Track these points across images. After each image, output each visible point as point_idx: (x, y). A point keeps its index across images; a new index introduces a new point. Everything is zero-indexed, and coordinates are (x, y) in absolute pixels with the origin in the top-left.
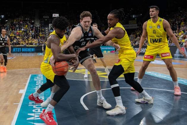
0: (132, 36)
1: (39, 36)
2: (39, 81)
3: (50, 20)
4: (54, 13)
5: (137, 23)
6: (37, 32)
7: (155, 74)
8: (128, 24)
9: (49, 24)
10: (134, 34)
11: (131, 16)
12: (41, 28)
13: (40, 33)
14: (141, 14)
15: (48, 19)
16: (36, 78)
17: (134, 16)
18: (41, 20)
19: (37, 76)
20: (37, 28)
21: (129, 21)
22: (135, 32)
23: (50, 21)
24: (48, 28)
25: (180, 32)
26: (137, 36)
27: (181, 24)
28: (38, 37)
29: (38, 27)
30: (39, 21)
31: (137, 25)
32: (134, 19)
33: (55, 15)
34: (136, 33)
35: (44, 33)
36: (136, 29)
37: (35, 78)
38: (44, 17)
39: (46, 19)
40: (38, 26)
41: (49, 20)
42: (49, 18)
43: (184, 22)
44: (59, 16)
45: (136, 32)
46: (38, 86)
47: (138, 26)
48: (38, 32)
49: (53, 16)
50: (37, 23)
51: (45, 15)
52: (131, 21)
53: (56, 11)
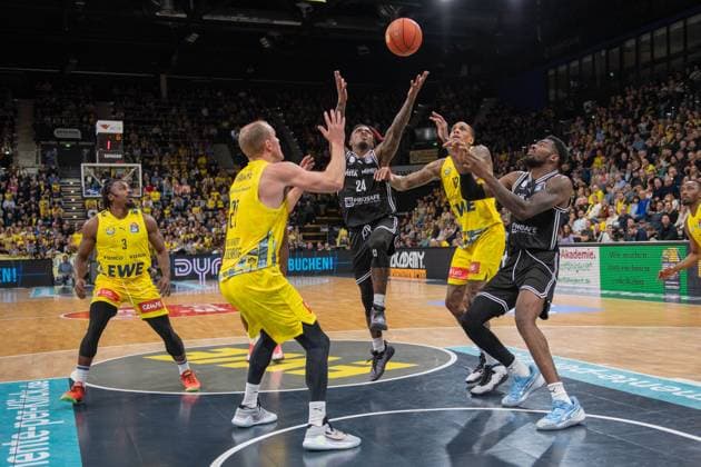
1: (38, 216)
2: (28, 410)
3: (87, 147)
4: (101, 119)
6: (26, 198)
9: (82, 165)
11: (418, 132)
13: (42, 203)
15: (77, 140)
16: (18, 398)
17: (428, 134)
18: (46, 148)
19: (20, 390)
20: (29, 179)
21: (411, 153)
22: (433, 194)
23: (86, 151)
24: (78, 181)
25: (591, 192)
26: (439, 211)
27: (595, 165)
28: (34, 220)
29: (34, 178)
30: (36, 150)
32: (428, 145)
33: (105, 126)
35: (59, 203)
37: (12, 398)
38: (58, 133)
39: (68, 140)
40: (34, 171)
41: (83, 147)
42: (79, 136)
43: (603, 158)
44: (125, 128)
45: (438, 194)
46: (26, 429)
48: (33, 199)
49: (100, 129)
50: (29, 158)
51: (62, 126)
52: (419, 152)
53: (112, 110)
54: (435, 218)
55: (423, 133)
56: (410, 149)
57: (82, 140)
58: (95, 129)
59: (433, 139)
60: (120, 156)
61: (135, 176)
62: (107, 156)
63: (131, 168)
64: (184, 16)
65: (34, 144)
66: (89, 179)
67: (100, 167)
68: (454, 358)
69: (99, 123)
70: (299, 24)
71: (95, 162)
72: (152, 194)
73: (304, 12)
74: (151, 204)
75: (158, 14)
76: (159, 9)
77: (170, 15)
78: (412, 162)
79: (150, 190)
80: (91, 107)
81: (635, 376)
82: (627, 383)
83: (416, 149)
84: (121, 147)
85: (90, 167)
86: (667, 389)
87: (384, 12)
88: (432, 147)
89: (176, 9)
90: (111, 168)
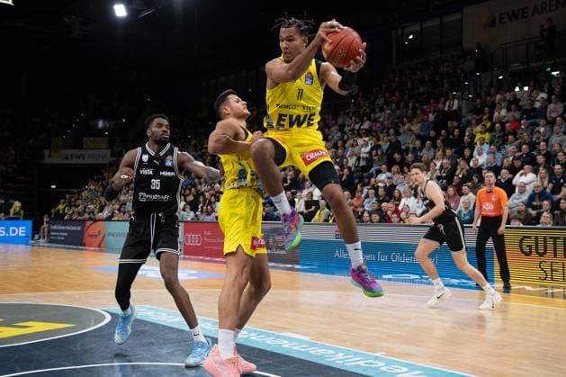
0: (92, 187)
5: (110, 147)
7: (150, 313)
8: (82, 148)
10: (98, 180)
11: (92, 123)
14: (124, 120)
17: (101, 124)
21: (85, 139)
22: (102, 174)
31: (109, 151)
32: (100, 133)
34: (104, 179)
36: (105, 165)
45: (106, 175)
47: (112, 155)
52: (92, 139)
55: (97, 124)
56: (85, 136)
59: (105, 129)
68: (108, 318)
78: (85, 146)
81: (255, 332)
82: (248, 338)
83: (91, 136)
86: (278, 342)
87: (67, 20)
88: (104, 136)
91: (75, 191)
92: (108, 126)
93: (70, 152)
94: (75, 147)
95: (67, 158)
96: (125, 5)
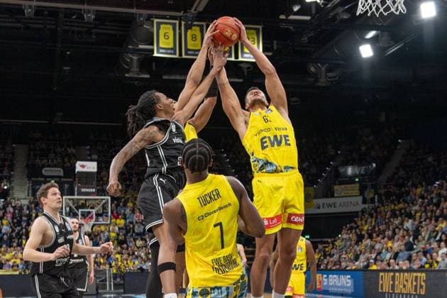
0: (345, 236)
3: (67, 182)
4: (79, 160)
5: (362, 193)
6: (19, 224)
8: (333, 196)
9: (64, 197)
10: (351, 228)
11: (342, 170)
12: (34, 211)
14: (374, 165)
15: (60, 177)
17: (349, 171)
18: (35, 184)
20: (21, 208)
21: (336, 187)
22: (356, 223)
23: (67, 185)
26: (360, 238)
29: (25, 208)
30: (28, 185)
31: (360, 199)
32: (350, 180)
33: (83, 166)
34: (358, 227)
36: (357, 212)
38: (45, 172)
39: (53, 178)
40: (25, 202)
41: (65, 182)
42: (61, 174)
44: (98, 167)
45: (359, 223)
47: (364, 202)
48: (24, 224)
49: (78, 168)
50: (22, 192)
51: (49, 166)
52: (342, 186)
53: (88, 152)
54: (357, 243)
55: (346, 171)
56: (335, 184)
57: (64, 177)
58: (75, 168)
59: (355, 176)
60: (94, 190)
61: (104, 207)
62: (83, 190)
63: (102, 200)
64: (148, 76)
65: (26, 180)
66: (68, 209)
67: (78, 199)
69: (78, 164)
70: (241, 80)
71: (73, 195)
72: (118, 221)
73: (246, 71)
74: (117, 228)
75: (127, 75)
76: (128, 71)
77: (136, 76)
78: (336, 195)
79: (117, 218)
80: (71, 150)
83: (341, 183)
84: (95, 183)
85: (70, 199)
87: (313, 69)
88: (354, 182)
89: (141, 71)
90: (86, 200)
91: (329, 240)
92: (358, 173)
93: (321, 201)
94: (326, 196)
95: (319, 208)
96: (371, 44)
